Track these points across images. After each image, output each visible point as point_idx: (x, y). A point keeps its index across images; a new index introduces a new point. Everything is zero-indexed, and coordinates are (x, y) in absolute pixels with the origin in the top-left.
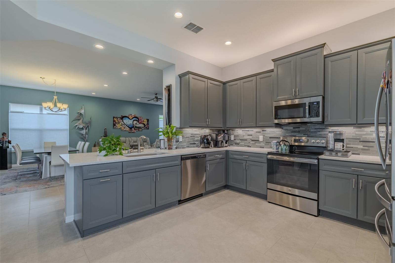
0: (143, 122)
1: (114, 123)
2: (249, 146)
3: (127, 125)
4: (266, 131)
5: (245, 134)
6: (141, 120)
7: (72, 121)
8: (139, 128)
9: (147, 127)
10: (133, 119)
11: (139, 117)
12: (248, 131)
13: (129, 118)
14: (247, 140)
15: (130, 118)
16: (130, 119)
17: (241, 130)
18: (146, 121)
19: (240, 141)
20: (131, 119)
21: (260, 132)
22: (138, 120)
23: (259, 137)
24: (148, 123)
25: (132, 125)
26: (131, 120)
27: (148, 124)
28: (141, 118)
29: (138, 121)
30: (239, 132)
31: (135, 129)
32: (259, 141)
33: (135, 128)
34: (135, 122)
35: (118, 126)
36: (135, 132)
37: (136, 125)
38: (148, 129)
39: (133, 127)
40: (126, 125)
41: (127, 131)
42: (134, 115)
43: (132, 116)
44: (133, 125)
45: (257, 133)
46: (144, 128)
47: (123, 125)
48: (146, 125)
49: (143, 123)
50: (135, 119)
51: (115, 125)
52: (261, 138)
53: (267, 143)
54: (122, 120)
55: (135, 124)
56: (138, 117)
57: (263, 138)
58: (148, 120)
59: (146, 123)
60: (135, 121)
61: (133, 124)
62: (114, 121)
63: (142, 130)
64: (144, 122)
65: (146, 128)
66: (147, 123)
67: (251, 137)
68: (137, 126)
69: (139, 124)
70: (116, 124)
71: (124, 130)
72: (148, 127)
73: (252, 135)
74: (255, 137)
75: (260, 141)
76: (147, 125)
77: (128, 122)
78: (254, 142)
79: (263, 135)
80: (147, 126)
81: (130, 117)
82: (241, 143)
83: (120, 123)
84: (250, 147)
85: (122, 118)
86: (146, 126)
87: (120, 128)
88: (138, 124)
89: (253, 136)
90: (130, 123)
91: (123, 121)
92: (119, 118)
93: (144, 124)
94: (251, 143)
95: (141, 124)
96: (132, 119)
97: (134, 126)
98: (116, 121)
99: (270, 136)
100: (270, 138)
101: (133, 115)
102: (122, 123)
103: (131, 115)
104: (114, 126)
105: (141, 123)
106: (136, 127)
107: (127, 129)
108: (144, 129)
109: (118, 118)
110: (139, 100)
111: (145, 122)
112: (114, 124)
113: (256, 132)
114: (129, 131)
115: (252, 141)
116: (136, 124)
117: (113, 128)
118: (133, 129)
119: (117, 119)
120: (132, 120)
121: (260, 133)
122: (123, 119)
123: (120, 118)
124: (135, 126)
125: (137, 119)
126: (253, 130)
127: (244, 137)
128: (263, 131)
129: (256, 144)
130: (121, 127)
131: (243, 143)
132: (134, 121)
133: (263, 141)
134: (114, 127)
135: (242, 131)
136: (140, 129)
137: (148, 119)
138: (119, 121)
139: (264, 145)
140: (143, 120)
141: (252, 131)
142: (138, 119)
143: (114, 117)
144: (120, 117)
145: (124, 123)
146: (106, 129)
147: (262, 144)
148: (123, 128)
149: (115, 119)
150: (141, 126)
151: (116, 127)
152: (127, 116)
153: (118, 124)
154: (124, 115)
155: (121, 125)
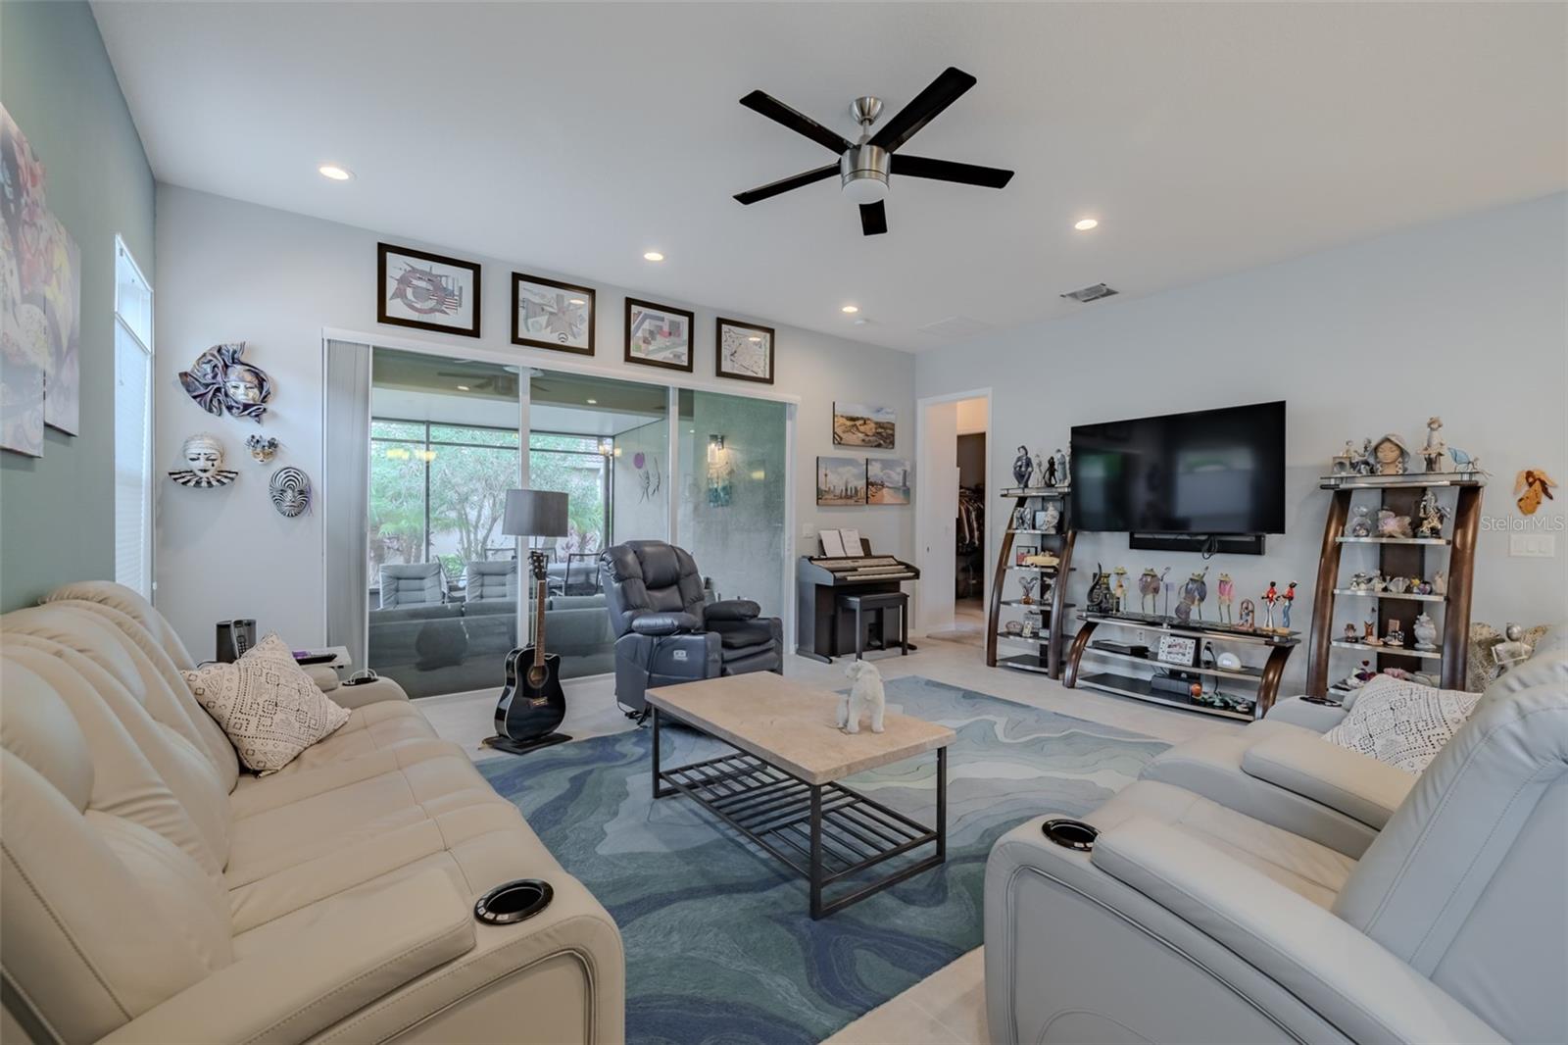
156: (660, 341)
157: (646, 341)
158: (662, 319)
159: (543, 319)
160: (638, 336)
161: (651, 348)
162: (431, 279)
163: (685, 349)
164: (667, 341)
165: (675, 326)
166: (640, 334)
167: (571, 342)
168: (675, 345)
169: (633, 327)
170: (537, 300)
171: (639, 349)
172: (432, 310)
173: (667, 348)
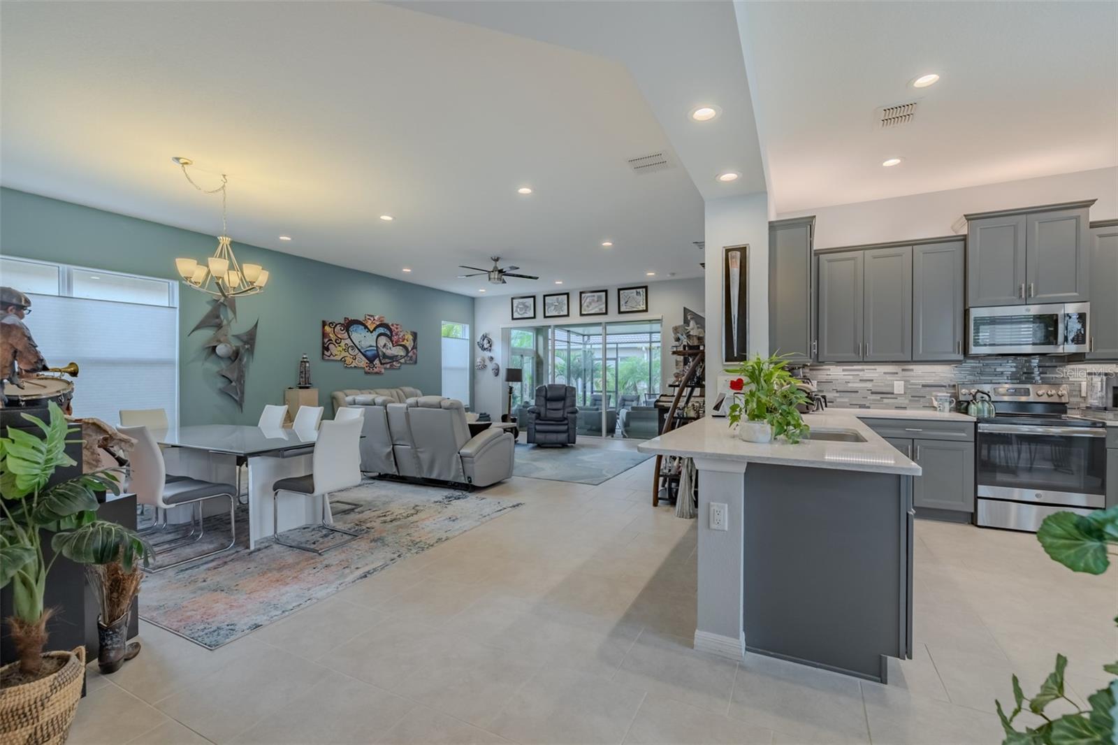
0: (403, 341)
1: (323, 343)
2: (862, 406)
3: (362, 351)
4: (912, 370)
5: (851, 377)
6: (396, 334)
7: (193, 331)
8: (393, 358)
9: (412, 357)
10: (377, 330)
11: (392, 325)
12: (863, 370)
13: (366, 327)
14: (857, 392)
15: (369, 327)
16: (369, 330)
17: (839, 367)
18: (411, 337)
19: (838, 395)
20: (371, 330)
21: (897, 373)
22: (389, 333)
23: (893, 386)
25: (375, 348)
26: (372, 332)
27: (416, 348)
28: (397, 328)
29: (390, 338)
30: (835, 373)
31: (383, 362)
32: (893, 393)
33: (381, 358)
34: (383, 340)
35: (337, 351)
36: (383, 370)
37: (384, 350)
38: (416, 362)
39: (376, 356)
40: (359, 348)
41: (361, 368)
42: (379, 319)
43: (374, 320)
44: (377, 350)
45: (887, 376)
46: (406, 358)
47: (350, 350)
48: (410, 349)
49: (403, 343)
50: (381, 330)
51: (327, 349)
52: (899, 387)
53: (917, 399)
54: (348, 334)
56: (390, 324)
57: (905, 387)
58: (415, 335)
59: (409, 344)
60: (382, 337)
61: (377, 347)
62: (324, 335)
63: (399, 365)
64: (405, 341)
66: (413, 344)
67: (869, 385)
68: (389, 352)
69: (393, 346)
70: (331, 346)
71: (352, 365)
72: (414, 356)
73: (872, 380)
74: (883, 384)
75: (895, 393)
76: (412, 349)
77: (363, 338)
78: (878, 397)
79: (905, 381)
80: (414, 353)
81: (369, 324)
82: (838, 400)
83: (343, 344)
84: (869, 407)
85: (349, 325)
86: (410, 354)
87: (343, 360)
88: (391, 345)
89: (875, 381)
90: (368, 344)
91: (350, 337)
92: (338, 327)
93: (404, 347)
94: (869, 398)
95: (398, 347)
96: (374, 329)
97: (380, 353)
98: (331, 335)
99: (924, 382)
100: (923, 386)
101: (376, 318)
102: (348, 341)
103: (372, 319)
104: (326, 353)
105: (396, 344)
106: (385, 356)
107: (363, 362)
108: (405, 361)
109: (336, 325)
110: (409, 270)
111: (407, 340)
112: (326, 346)
113: (885, 373)
114: (367, 369)
115: (872, 393)
116: (385, 345)
117: (323, 358)
118: (377, 362)
119: (334, 328)
120: (375, 334)
121: (896, 375)
122: (351, 329)
123: (342, 325)
124: (382, 352)
125: (386, 329)
126: (876, 369)
127: (850, 385)
128: (903, 370)
129: (885, 401)
130: (344, 354)
131: (846, 400)
132: (379, 338)
133: (905, 393)
134: (323, 354)
135: (844, 370)
136: (394, 363)
137: (415, 331)
138: (339, 336)
139: (907, 401)
140: (402, 334)
141: (874, 371)
142: (391, 331)
143: (324, 324)
144: (342, 322)
145: (354, 343)
146: (308, 362)
147: (901, 401)
148: (351, 360)
149: (327, 328)
150: (397, 354)
151: (329, 356)
152: (361, 320)
153: (337, 345)
154: (352, 317)
155: (344, 348)
156: (594, 305)
157: (588, 306)
158: (594, 296)
159: (553, 308)
160: (584, 305)
161: (590, 308)
162: (523, 304)
163: (604, 306)
164: (597, 304)
165: (599, 298)
166: (585, 304)
167: (562, 314)
168: (601, 305)
169: (583, 302)
170: (550, 302)
171: (585, 310)
172: (524, 313)
173: (596, 307)
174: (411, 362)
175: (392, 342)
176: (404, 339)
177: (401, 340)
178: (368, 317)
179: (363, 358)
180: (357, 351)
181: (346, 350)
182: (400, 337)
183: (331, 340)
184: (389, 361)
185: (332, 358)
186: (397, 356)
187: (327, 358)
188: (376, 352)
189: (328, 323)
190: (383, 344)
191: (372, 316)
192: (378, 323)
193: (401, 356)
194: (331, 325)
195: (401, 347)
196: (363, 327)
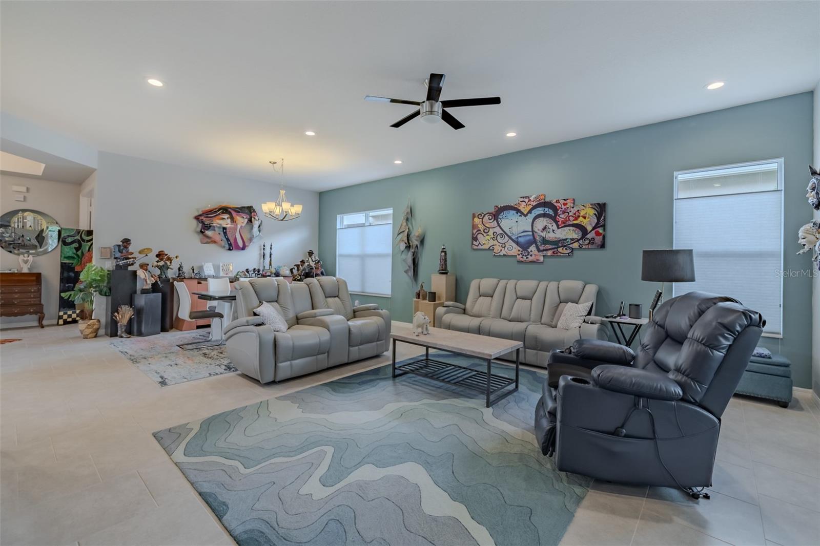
0: (576, 219)
1: (473, 234)
3: (513, 237)
6: (564, 212)
7: (397, 236)
8: (559, 243)
9: (593, 239)
10: (534, 211)
11: (558, 201)
13: (518, 211)
15: (522, 210)
16: (522, 213)
18: (591, 212)
20: (525, 213)
22: (551, 212)
24: (598, 219)
25: (531, 233)
26: (526, 216)
27: (604, 226)
28: (565, 204)
29: (554, 219)
31: (541, 248)
33: (539, 244)
34: (541, 223)
35: (485, 241)
36: (542, 258)
37: (543, 234)
38: (603, 246)
39: (534, 241)
40: (510, 235)
41: (513, 256)
42: (536, 198)
43: (530, 200)
44: (533, 235)
46: (581, 242)
47: (499, 237)
48: (589, 228)
49: (575, 222)
50: (540, 211)
51: (476, 239)
54: (498, 222)
55: (541, 229)
56: (554, 201)
58: (601, 209)
59: (589, 223)
60: (541, 219)
61: (533, 231)
62: (474, 227)
63: (569, 251)
64: (581, 219)
65: (592, 241)
66: (596, 221)
68: (550, 236)
69: (558, 228)
70: (480, 236)
71: (501, 254)
72: (599, 239)
76: (595, 228)
77: (514, 224)
80: (598, 234)
81: (522, 207)
83: (491, 233)
85: (496, 214)
86: (589, 236)
87: (491, 249)
88: (555, 227)
90: (521, 229)
91: (499, 225)
92: (487, 217)
93: (580, 227)
95: (567, 228)
96: (530, 212)
97: (538, 238)
98: (479, 226)
101: (532, 198)
102: (497, 229)
103: (527, 200)
104: (475, 243)
105: (566, 225)
106: (545, 241)
107: (514, 250)
108: (580, 247)
109: (485, 215)
111: (585, 218)
112: (475, 236)
114: (519, 257)
116: (545, 228)
117: (472, 248)
118: (533, 248)
119: (483, 219)
120: (530, 217)
122: (501, 216)
123: (490, 214)
124: (541, 236)
125: (549, 209)
130: (492, 242)
132: (536, 221)
134: (473, 244)
136: (560, 250)
137: (601, 202)
138: (487, 226)
140: (574, 211)
142: (555, 209)
143: (474, 216)
144: (492, 210)
145: (503, 230)
148: (500, 248)
149: (477, 220)
150: (565, 238)
151: (477, 246)
152: (512, 205)
153: (485, 235)
154: (501, 205)
155: (493, 236)
174: (593, 246)
175: (557, 222)
176: (579, 216)
177: (571, 218)
178: (522, 199)
179: (514, 245)
180: (507, 238)
181: (495, 238)
182: (571, 214)
183: (480, 230)
184: (551, 247)
185: (480, 247)
186: (567, 239)
187: (475, 247)
188: (532, 237)
189: (477, 215)
190: (541, 227)
191: (526, 197)
192: (534, 204)
193: (572, 239)
194: (480, 216)
195: (572, 228)
196: (515, 212)
